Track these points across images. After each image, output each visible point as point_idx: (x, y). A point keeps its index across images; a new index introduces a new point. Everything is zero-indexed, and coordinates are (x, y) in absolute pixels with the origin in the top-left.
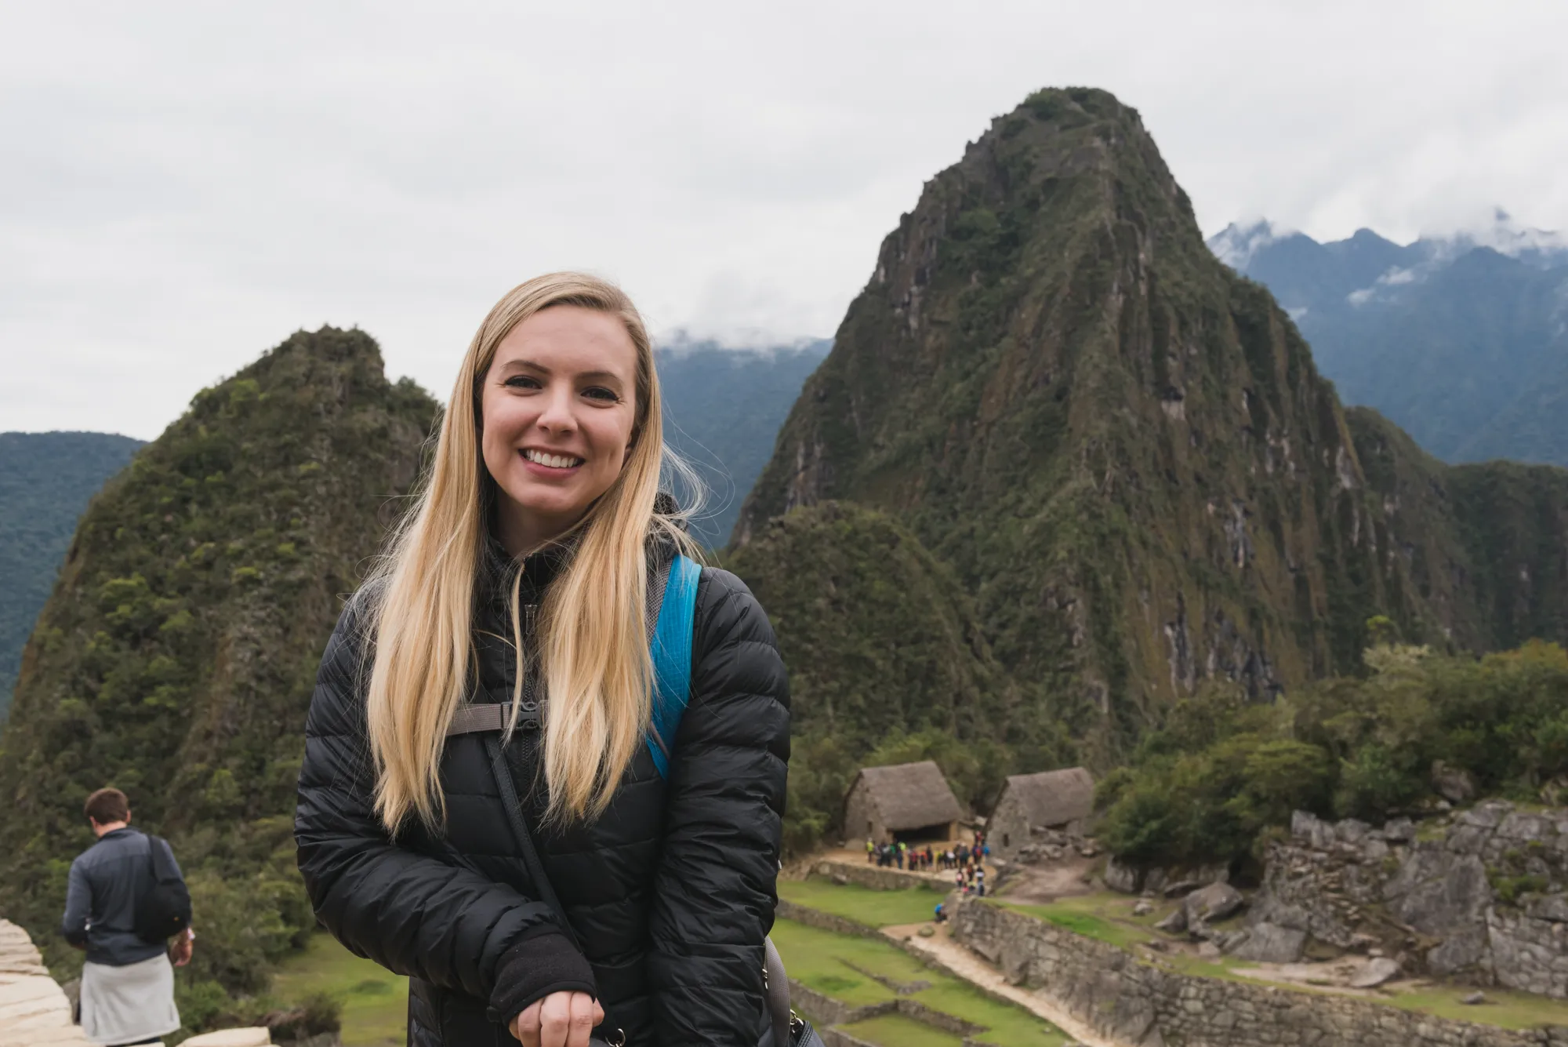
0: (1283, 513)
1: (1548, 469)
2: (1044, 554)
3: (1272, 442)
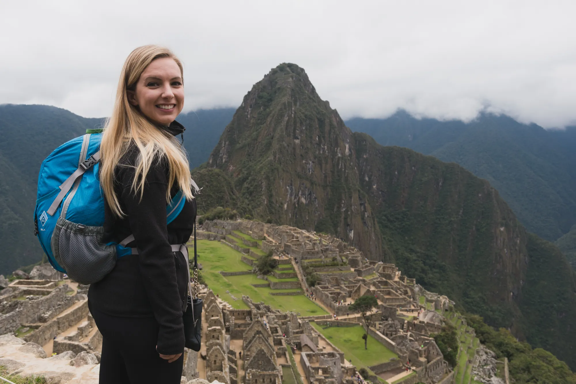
0: (323, 162)
1: (405, 148)
2: (260, 173)
3: (322, 147)
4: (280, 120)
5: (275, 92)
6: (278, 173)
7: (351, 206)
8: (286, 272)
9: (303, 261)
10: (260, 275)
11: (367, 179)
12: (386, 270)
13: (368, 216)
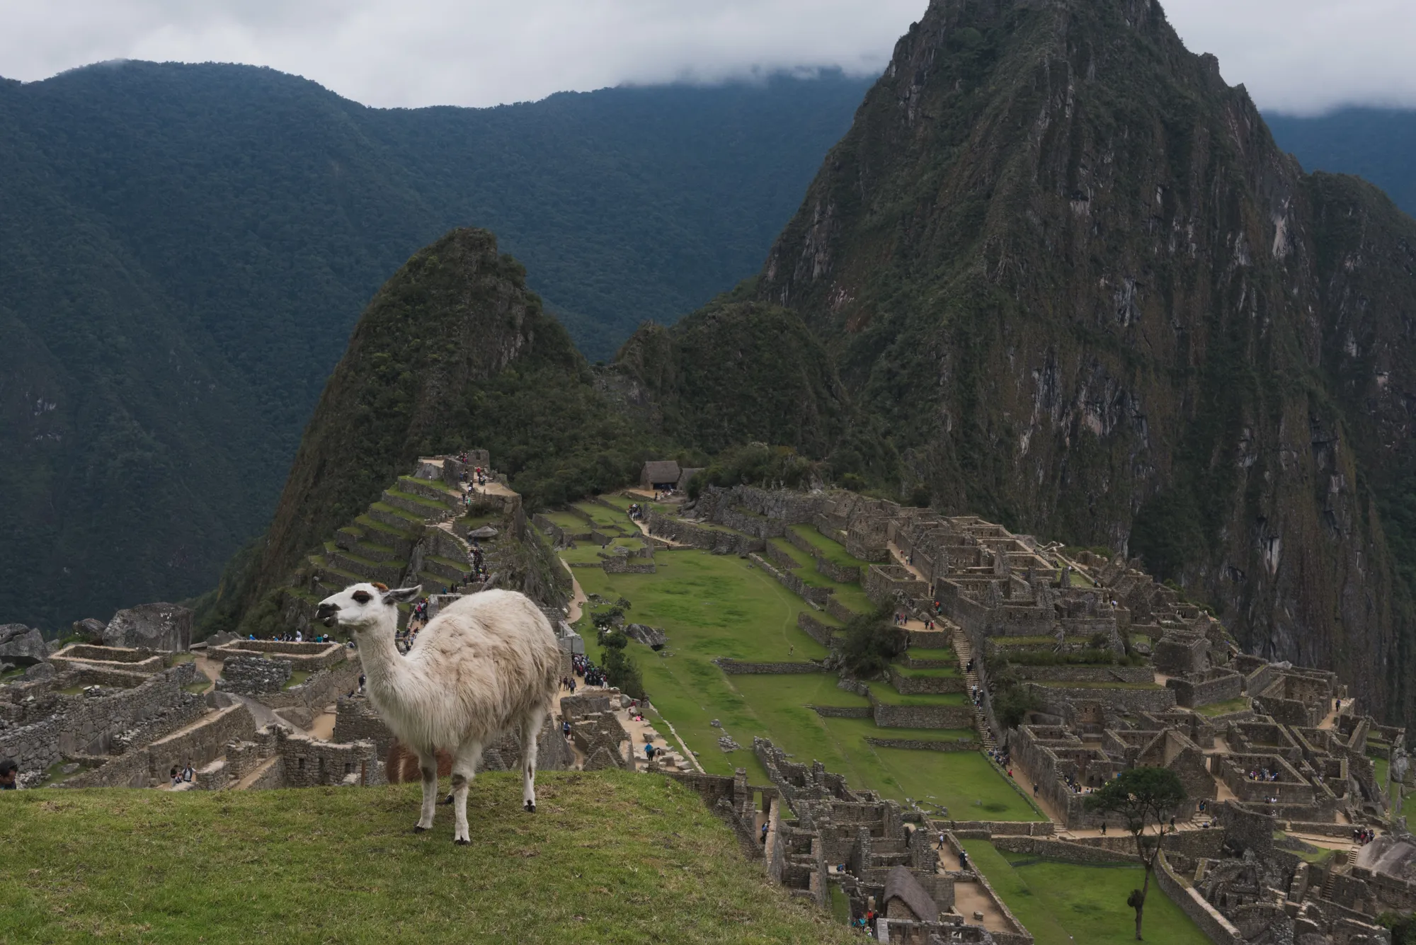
0: (1177, 283)
2: (936, 320)
3: (1178, 228)
4: (1019, 128)
5: (1010, 27)
6: (1002, 324)
7: (1276, 450)
8: (927, 673)
9: (990, 640)
10: (846, 677)
11: (1353, 350)
12: (1297, 690)
13: (1342, 491)
